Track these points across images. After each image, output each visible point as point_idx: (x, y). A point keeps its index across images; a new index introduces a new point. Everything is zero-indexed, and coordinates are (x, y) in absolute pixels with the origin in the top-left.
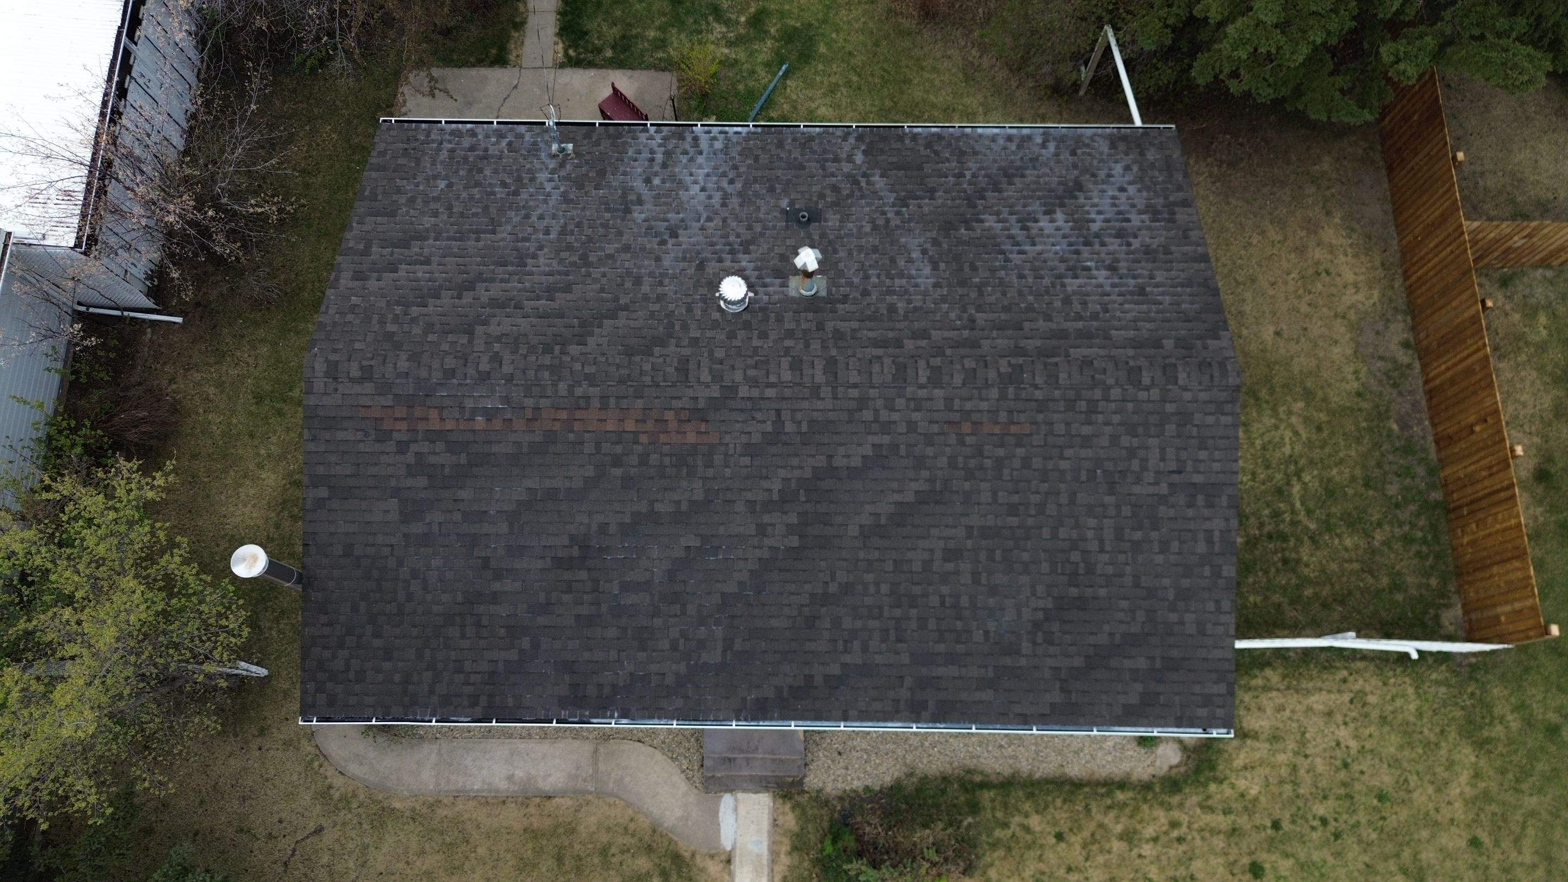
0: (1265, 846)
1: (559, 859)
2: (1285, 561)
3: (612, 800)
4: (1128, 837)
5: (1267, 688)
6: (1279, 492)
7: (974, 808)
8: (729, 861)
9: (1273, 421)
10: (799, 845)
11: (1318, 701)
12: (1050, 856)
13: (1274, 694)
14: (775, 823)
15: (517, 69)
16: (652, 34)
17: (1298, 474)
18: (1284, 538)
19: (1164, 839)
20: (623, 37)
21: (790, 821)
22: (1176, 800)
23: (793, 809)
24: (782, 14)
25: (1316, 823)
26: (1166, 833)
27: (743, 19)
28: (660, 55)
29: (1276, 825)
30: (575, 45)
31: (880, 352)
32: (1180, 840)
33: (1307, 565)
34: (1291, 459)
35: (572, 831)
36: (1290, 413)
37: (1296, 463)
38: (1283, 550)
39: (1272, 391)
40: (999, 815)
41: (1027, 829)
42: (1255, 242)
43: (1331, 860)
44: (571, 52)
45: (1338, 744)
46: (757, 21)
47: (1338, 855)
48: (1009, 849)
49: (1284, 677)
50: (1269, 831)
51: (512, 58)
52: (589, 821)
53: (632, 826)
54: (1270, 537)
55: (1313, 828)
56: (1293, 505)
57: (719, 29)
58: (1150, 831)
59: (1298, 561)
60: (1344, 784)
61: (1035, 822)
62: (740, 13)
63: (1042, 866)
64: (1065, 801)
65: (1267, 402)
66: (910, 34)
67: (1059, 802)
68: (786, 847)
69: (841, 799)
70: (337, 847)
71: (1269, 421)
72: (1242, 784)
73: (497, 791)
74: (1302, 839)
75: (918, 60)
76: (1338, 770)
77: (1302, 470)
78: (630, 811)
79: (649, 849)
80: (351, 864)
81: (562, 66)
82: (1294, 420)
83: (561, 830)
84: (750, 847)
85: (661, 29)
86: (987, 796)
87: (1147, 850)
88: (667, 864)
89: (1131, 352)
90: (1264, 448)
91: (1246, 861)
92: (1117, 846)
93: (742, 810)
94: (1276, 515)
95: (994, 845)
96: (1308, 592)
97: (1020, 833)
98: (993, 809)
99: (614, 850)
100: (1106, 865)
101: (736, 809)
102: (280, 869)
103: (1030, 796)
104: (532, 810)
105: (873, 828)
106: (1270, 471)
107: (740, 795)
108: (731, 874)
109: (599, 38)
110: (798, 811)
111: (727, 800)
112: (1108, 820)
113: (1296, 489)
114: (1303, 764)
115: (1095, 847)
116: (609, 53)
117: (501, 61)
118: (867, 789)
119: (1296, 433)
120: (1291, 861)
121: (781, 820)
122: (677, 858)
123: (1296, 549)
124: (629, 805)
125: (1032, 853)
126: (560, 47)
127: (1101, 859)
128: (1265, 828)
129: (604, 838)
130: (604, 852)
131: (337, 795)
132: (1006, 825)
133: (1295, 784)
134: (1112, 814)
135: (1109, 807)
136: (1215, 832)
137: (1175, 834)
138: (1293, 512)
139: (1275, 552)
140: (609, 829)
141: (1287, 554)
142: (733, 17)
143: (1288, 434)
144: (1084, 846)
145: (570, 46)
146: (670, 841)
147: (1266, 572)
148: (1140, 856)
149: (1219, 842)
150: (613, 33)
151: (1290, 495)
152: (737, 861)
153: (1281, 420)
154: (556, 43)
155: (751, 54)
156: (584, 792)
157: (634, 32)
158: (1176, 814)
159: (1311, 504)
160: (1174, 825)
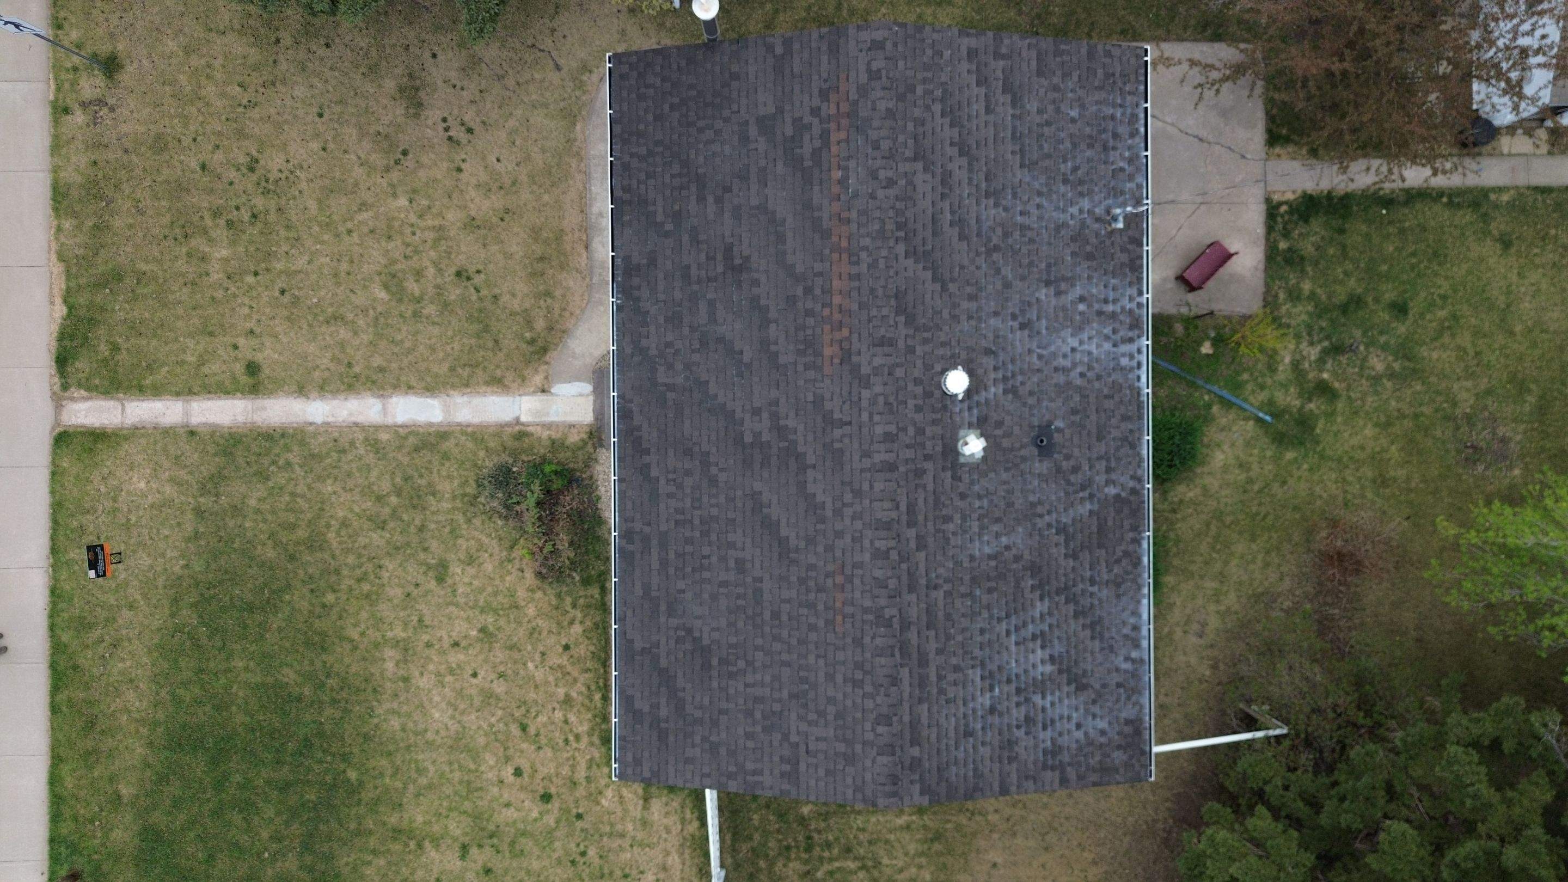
0: (564, 806)
1: (542, 259)
2: (788, 848)
3: (586, 297)
4: (568, 701)
5: (683, 821)
6: (848, 850)
7: (586, 582)
8: (543, 391)
9: (912, 852)
10: (556, 445)
11: (674, 860)
12: (552, 640)
13: (680, 827)
14: (572, 426)
15: (1263, 155)
16: (1307, 286)
17: (863, 867)
18: (809, 849)
19: (567, 728)
20: (1302, 259)
21: (574, 438)
22: (596, 740)
23: (583, 440)
24: (1330, 415)
25: (582, 848)
26: (571, 731)
27: (1325, 376)
28: (1282, 296)
29: (579, 816)
30: (1291, 212)
31: (903, 507)
32: (566, 741)
33: (785, 866)
34: (877, 864)
35: (562, 267)
36: (920, 867)
37: (874, 867)
38: (798, 847)
39: (940, 854)
40: (582, 601)
41: (571, 623)
42: (1086, 854)
43: (555, 855)
44: (1284, 208)
45: (642, 872)
46: (1323, 389)
47: (559, 861)
48: (557, 608)
49: (693, 836)
50: (574, 811)
51: (1278, 150)
52: (570, 281)
53: (567, 314)
54: (809, 838)
55: (578, 845)
56: (837, 859)
57: (1313, 353)
58: (572, 718)
59: (789, 859)
60: (611, 873)
61: (577, 629)
62: (1334, 373)
63: (545, 633)
64: (593, 653)
65: (929, 849)
66: (1308, 541)
67: (592, 648)
68: (555, 435)
69: (591, 477)
70: (546, 84)
71: (912, 848)
72: (609, 793)
73: (591, 206)
74: (570, 835)
75: (1278, 549)
76: (623, 869)
77: (868, 871)
78: (578, 312)
79: (550, 329)
80: (534, 97)
81: (1268, 201)
82: (914, 870)
83: (562, 259)
84: (554, 407)
85: (1312, 296)
86: (595, 591)
87: (559, 715)
88: (540, 343)
89: (906, 719)
90: (887, 842)
91: (553, 790)
92: (561, 692)
93: (581, 400)
94: (828, 845)
95: (559, 596)
96: (762, 864)
97: (570, 616)
98: (586, 597)
99: (549, 301)
100: (547, 683)
101: (581, 395)
102: (529, 43)
103: (596, 626)
104: (577, 234)
105: (569, 501)
106: (866, 844)
107: (591, 398)
108: (534, 392)
109: (1301, 235)
110: (581, 444)
111: (587, 388)
112: (580, 687)
113: (852, 865)
114: (626, 843)
115: (559, 675)
116: (1283, 245)
117: (1273, 139)
118: (599, 498)
119: (901, 871)
120: (553, 825)
121: (574, 431)
122: (545, 350)
123: (798, 858)
124: (583, 310)
125: (554, 625)
126: (1290, 196)
127: (551, 679)
128: (577, 807)
129: (558, 293)
130: (548, 294)
131: (585, 78)
132: (574, 606)
133: (611, 835)
134: (584, 689)
135: (589, 688)
136: (573, 767)
137: (571, 738)
138: (831, 860)
139: (795, 839)
140: (564, 296)
141: (794, 850)
142: (1329, 366)
143: (900, 864)
144: (560, 667)
145: (1291, 206)
146: (557, 345)
147: (778, 831)
148: (554, 709)
149: (565, 771)
150: (1308, 248)
151: (846, 859)
152: (543, 397)
153: (913, 858)
154: (1294, 192)
155: (1284, 386)
156: (591, 274)
157: (1309, 269)
158: (585, 740)
159: (838, 876)
160: (577, 737)
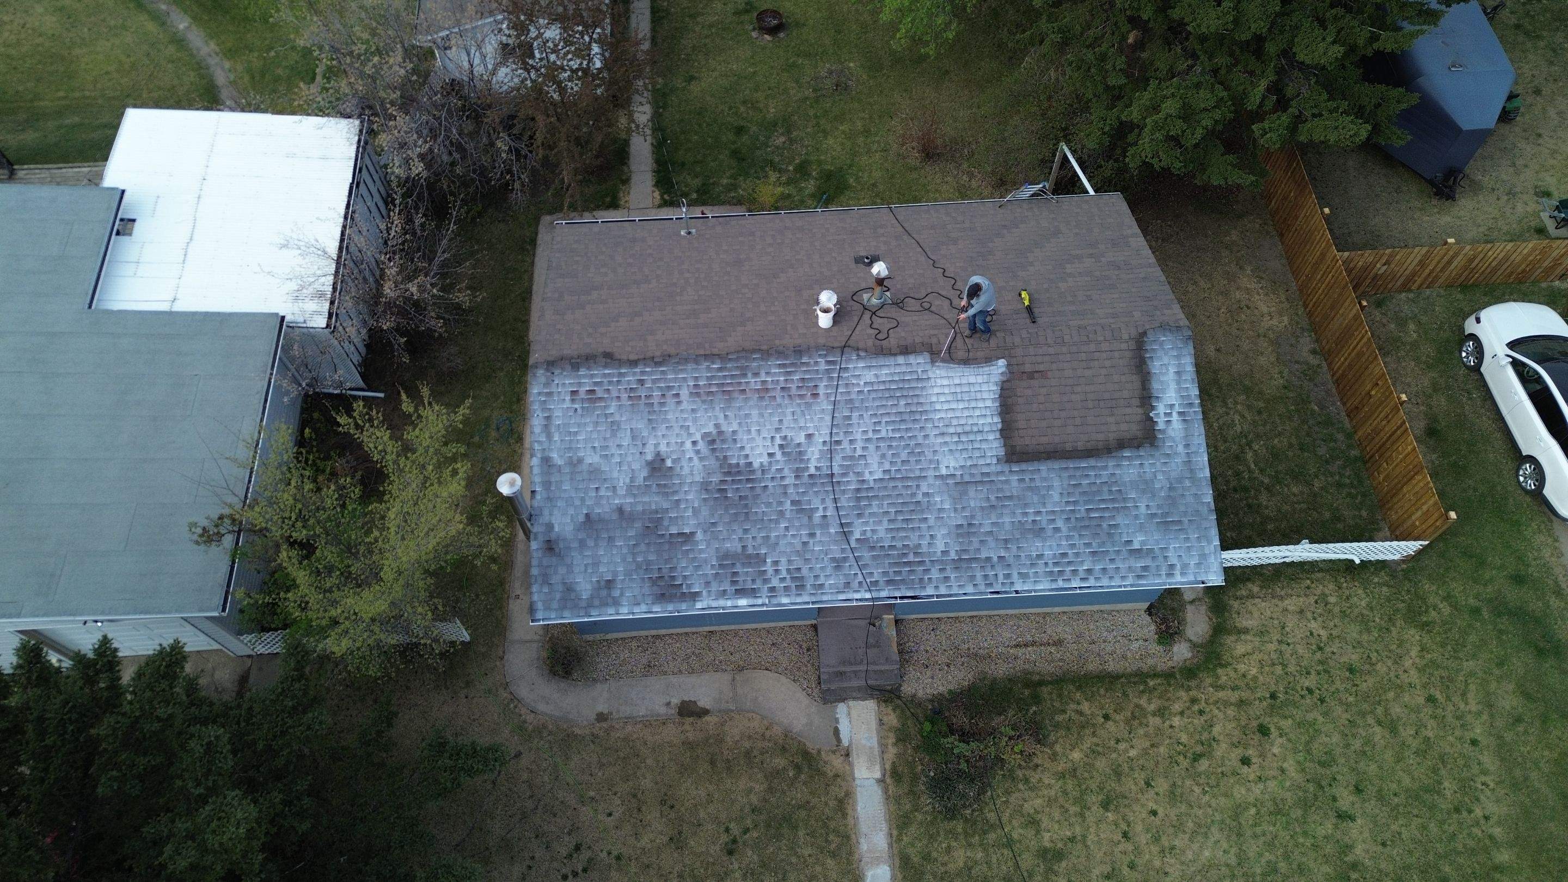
0: (1268, 711)
3: (750, 715)
5: (1252, 596)
8: (848, 755)
9: (1224, 409)
10: (902, 737)
11: (1292, 604)
12: (1101, 732)
13: (1257, 600)
14: (881, 722)
15: (626, 210)
16: (725, 181)
20: (704, 185)
21: (892, 719)
23: (894, 710)
24: (820, 162)
27: (791, 168)
28: (733, 194)
30: (668, 192)
36: (1236, 403)
39: (1220, 389)
40: (1057, 704)
41: (1081, 713)
43: (1321, 719)
44: (666, 197)
45: (1312, 634)
46: (803, 169)
47: (1325, 714)
48: (1068, 729)
49: (1261, 587)
50: (1269, 701)
51: (622, 203)
53: (768, 733)
54: (1235, 490)
55: (1302, 697)
57: (773, 176)
58: (1177, 707)
60: (1321, 662)
61: (1085, 707)
62: (789, 163)
63: (1095, 740)
64: (1107, 690)
66: (916, 169)
67: (1102, 691)
68: (891, 740)
69: (932, 701)
70: (534, 767)
72: (1242, 668)
75: (924, 185)
76: (1314, 653)
78: (765, 722)
79: (784, 749)
80: (546, 778)
81: (660, 206)
82: (1239, 407)
83: (711, 741)
84: (863, 742)
85: (731, 177)
86: (1045, 690)
88: (798, 760)
89: (1112, 321)
91: (1255, 724)
92: (1154, 721)
93: (854, 713)
94: (1237, 474)
95: (1057, 726)
97: (1075, 716)
98: (1052, 700)
99: (755, 753)
100: (1146, 735)
101: (849, 714)
102: (489, 786)
103: (1079, 688)
104: (687, 727)
105: (961, 719)
106: (1228, 444)
107: (851, 703)
108: (851, 765)
109: (686, 186)
110: (898, 711)
111: (841, 709)
112: (1143, 702)
113: (1250, 455)
114: (1288, 650)
115: (1136, 723)
116: (694, 196)
117: (614, 205)
118: (950, 691)
119: (1243, 417)
120: (1290, 721)
121: (885, 719)
122: (806, 754)
124: (763, 718)
125: (1087, 731)
126: (657, 194)
127: (1141, 731)
128: (1265, 698)
129: (747, 744)
130: (748, 754)
131: (531, 728)
132: (1064, 711)
133: (1285, 666)
134: (1145, 697)
135: (1143, 692)
136: (1227, 704)
137: (1196, 708)
138: (1250, 471)
139: (1241, 500)
141: (1250, 501)
142: (784, 167)
143: (1237, 417)
144: (1127, 722)
145: (665, 193)
146: (800, 742)
147: (1237, 515)
148: (1171, 727)
149: (1231, 712)
150: (697, 182)
151: (1245, 460)
152: (854, 754)
153: (1230, 409)
154: (653, 192)
155: (801, 190)
157: (711, 181)
160: (1194, 701)
